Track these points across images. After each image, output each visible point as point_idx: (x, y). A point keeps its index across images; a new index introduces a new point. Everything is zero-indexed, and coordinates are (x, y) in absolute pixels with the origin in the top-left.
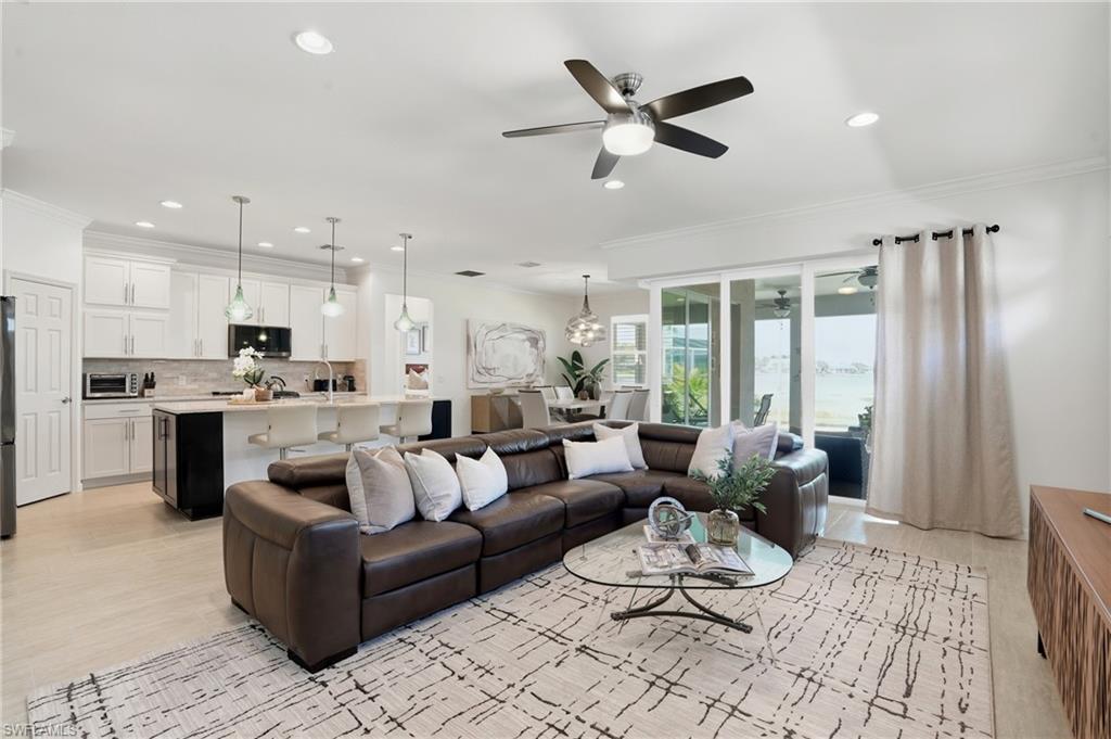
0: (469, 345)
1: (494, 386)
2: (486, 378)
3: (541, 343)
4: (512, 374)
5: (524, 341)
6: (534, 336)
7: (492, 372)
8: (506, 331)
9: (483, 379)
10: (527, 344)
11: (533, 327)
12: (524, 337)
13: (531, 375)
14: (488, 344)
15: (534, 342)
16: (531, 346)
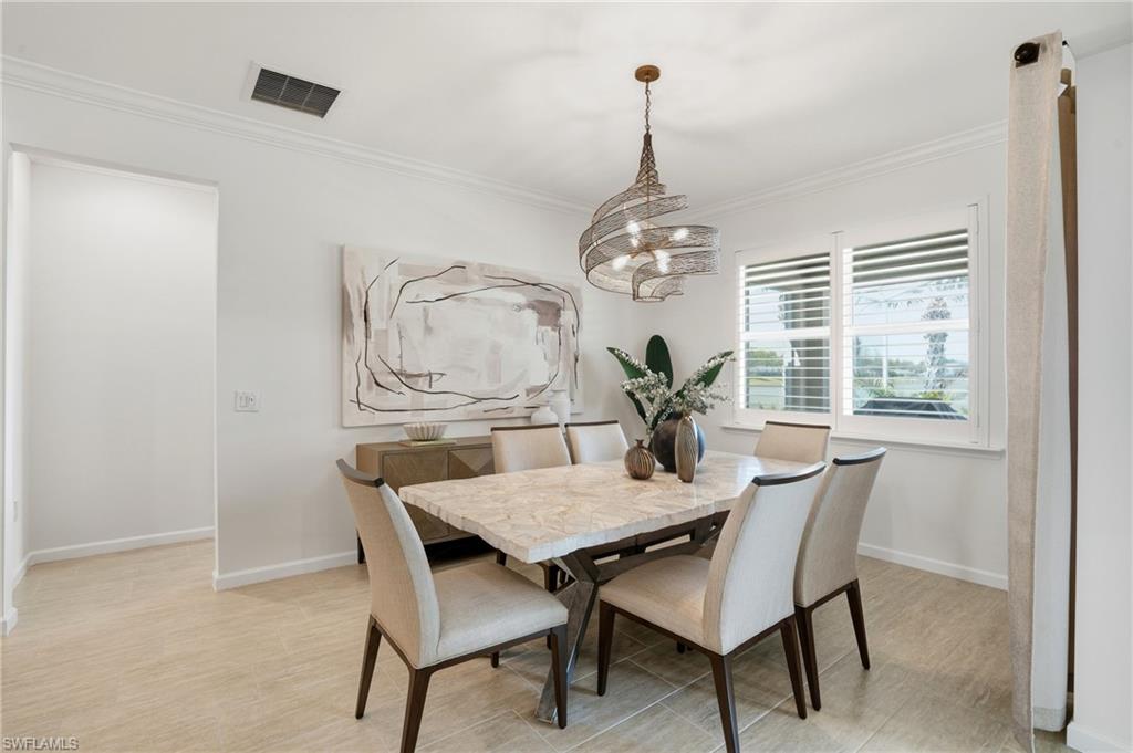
0: (349, 313)
1: (427, 419)
2: (406, 398)
3: (567, 317)
4: (484, 388)
5: (520, 308)
6: (548, 297)
7: (422, 384)
8: (466, 281)
9: (392, 400)
10: (530, 317)
11: (544, 277)
12: (518, 297)
13: (543, 389)
14: (409, 314)
15: (549, 311)
16: (541, 323)
